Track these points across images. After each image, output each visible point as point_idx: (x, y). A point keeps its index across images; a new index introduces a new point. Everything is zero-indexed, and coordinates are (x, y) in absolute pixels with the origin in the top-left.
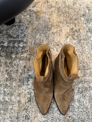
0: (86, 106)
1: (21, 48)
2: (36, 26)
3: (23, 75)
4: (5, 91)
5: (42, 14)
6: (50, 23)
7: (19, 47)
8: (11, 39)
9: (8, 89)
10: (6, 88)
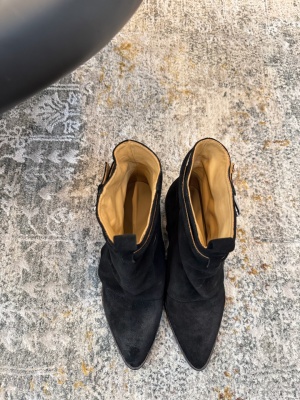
0: (291, 364)
1: (72, 170)
2: (119, 95)
3: (80, 262)
4: (20, 318)
5: (140, 54)
6: (167, 86)
7: (66, 164)
8: (37, 138)
9: (32, 310)
10: (23, 308)
